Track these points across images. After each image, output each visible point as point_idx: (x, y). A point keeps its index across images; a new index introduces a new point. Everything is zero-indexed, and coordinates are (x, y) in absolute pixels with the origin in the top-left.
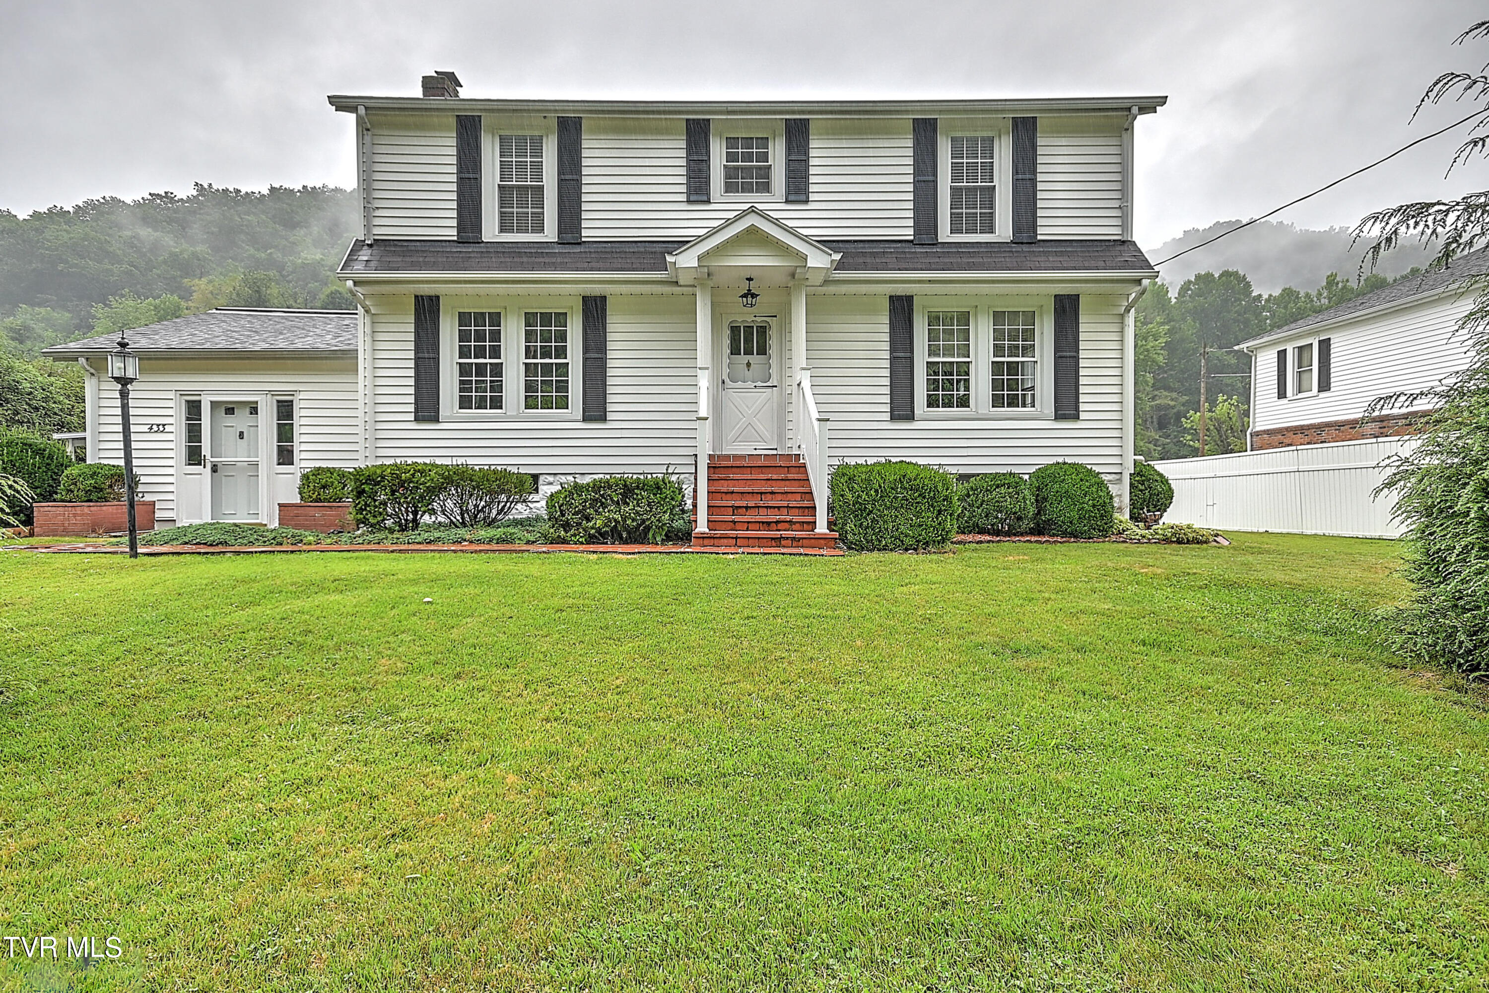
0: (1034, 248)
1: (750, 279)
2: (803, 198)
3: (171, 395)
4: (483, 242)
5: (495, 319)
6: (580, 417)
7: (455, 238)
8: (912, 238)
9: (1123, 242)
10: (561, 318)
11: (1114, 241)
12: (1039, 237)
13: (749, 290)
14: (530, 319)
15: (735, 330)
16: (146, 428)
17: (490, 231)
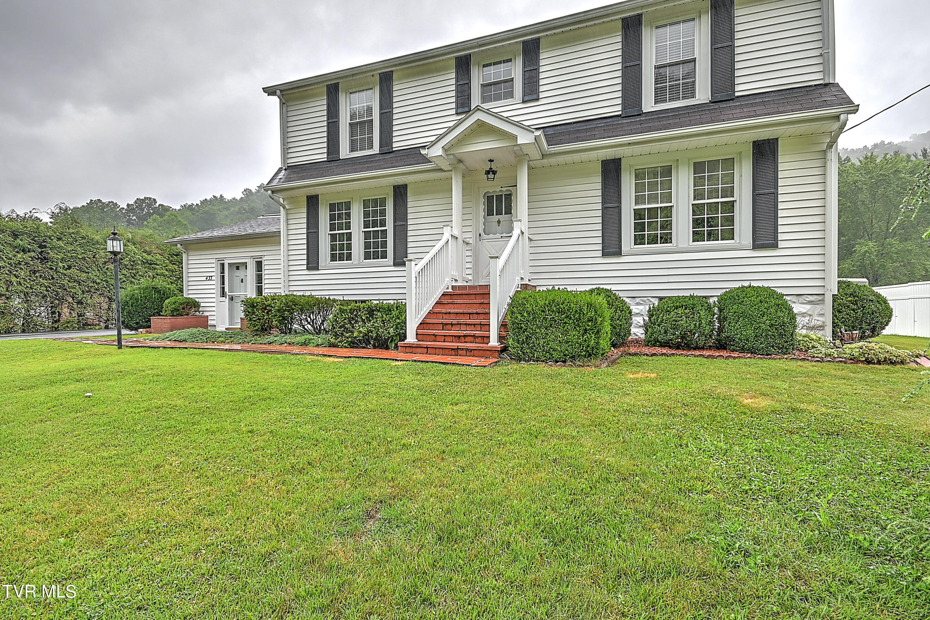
0: (731, 104)
1: (491, 161)
2: (535, 97)
3: (214, 261)
4: (340, 159)
5: (348, 206)
6: (392, 264)
7: (326, 159)
8: (620, 113)
9: (826, 85)
10: (383, 202)
11: (815, 85)
12: (737, 94)
13: (491, 168)
14: (366, 204)
15: (489, 199)
16: (204, 278)
17: (345, 152)
